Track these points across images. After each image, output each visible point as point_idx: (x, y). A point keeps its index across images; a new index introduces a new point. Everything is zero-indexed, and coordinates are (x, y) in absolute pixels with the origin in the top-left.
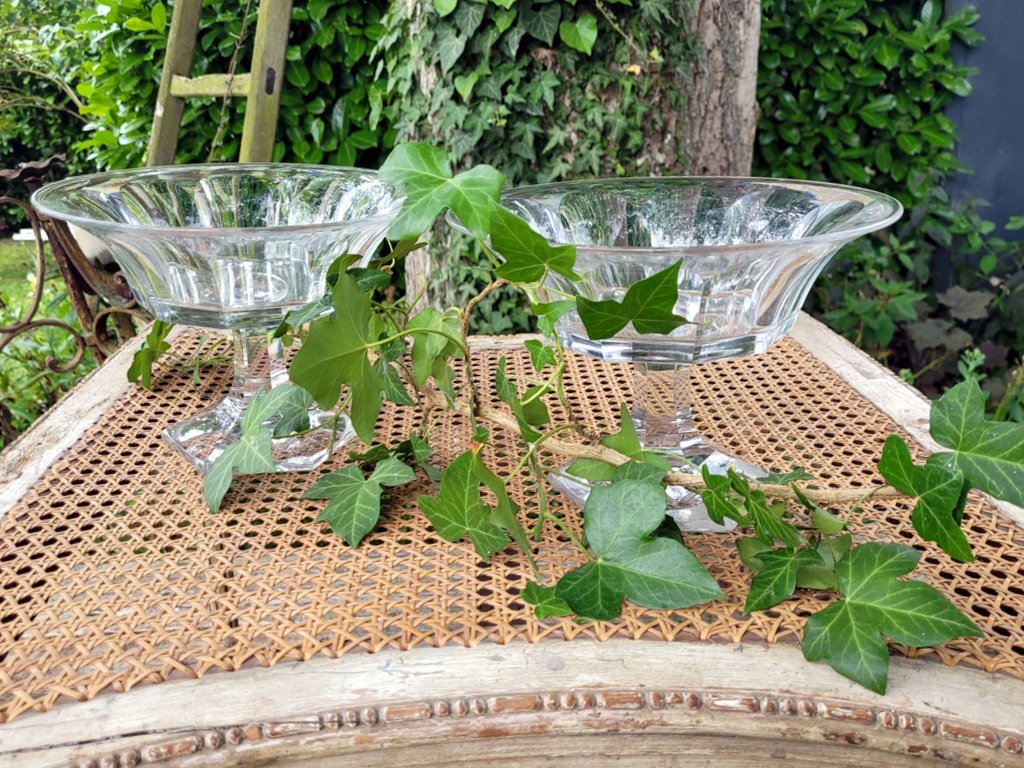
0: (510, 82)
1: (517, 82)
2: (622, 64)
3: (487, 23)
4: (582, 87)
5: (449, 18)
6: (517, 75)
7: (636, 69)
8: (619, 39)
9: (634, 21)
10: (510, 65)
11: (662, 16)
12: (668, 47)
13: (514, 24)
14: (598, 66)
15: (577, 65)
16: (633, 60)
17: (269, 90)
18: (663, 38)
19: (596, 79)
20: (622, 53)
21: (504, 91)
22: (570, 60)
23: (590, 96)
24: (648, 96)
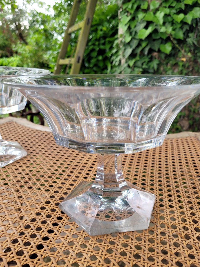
0: (145, 62)
1: (146, 62)
2: (180, 58)
3: (139, 45)
4: (167, 64)
5: (129, 43)
6: (147, 60)
7: (184, 59)
8: (179, 51)
9: (185, 45)
10: (145, 57)
11: (194, 43)
12: (196, 54)
13: (147, 45)
14: (172, 58)
15: (165, 58)
16: (184, 56)
17: (78, 62)
18: (194, 50)
19: (171, 62)
20: (180, 55)
21: (142, 64)
22: (163, 56)
23: (169, 67)
24: (188, 68)
